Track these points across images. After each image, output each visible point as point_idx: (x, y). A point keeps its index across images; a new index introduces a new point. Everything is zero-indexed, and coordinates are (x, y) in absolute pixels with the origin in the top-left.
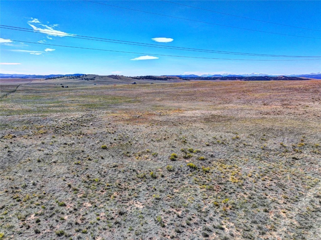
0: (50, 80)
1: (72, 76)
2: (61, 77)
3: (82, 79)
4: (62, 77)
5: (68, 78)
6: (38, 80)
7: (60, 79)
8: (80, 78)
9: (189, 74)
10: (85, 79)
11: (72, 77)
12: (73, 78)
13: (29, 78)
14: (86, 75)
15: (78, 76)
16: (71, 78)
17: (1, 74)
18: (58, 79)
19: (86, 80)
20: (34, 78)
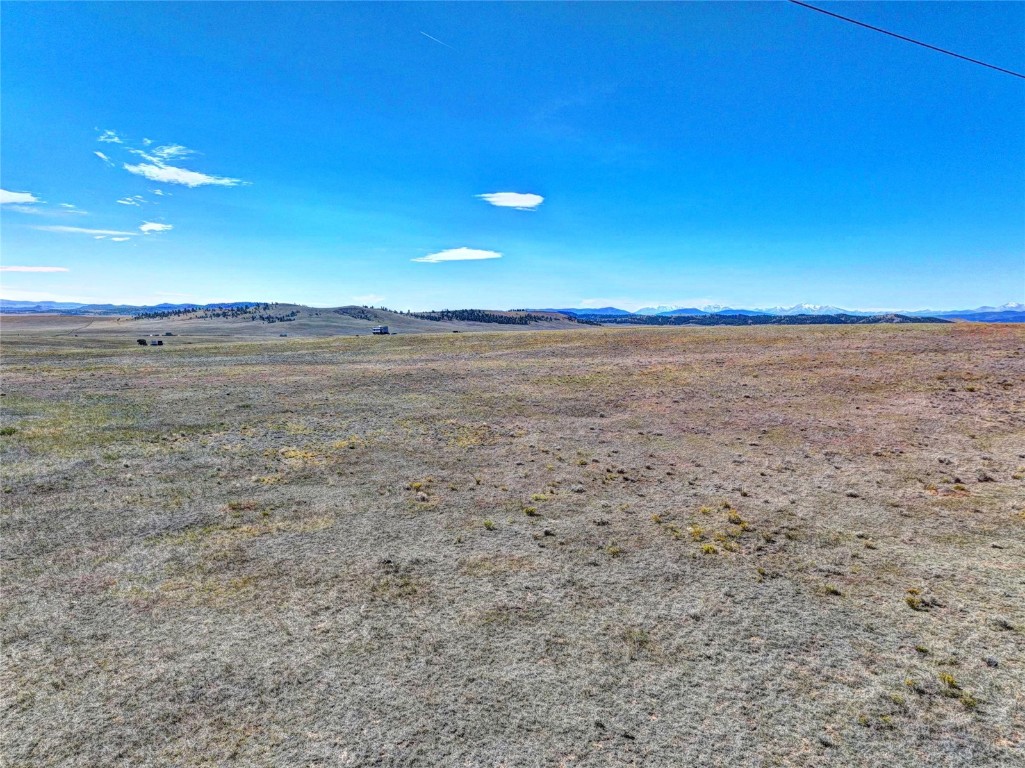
0: (151, 321)
1: (221, 308)
2: (186, 311)
3: (253, 318)
4: (189, 311)
5: (209, 313)
6: (113, 319)
7: (182, 316)
8: (247, 315)
9: (599, 306)
10: (262, 318)
11: (220, 312)
12: (225, 315)
13: (92, 315)
14: (266, 306)
15: (240, 310)
16: (218, 315)
17: (4, 302)
18: (176, 317)
19: (266, 322)
20: (105, 313)
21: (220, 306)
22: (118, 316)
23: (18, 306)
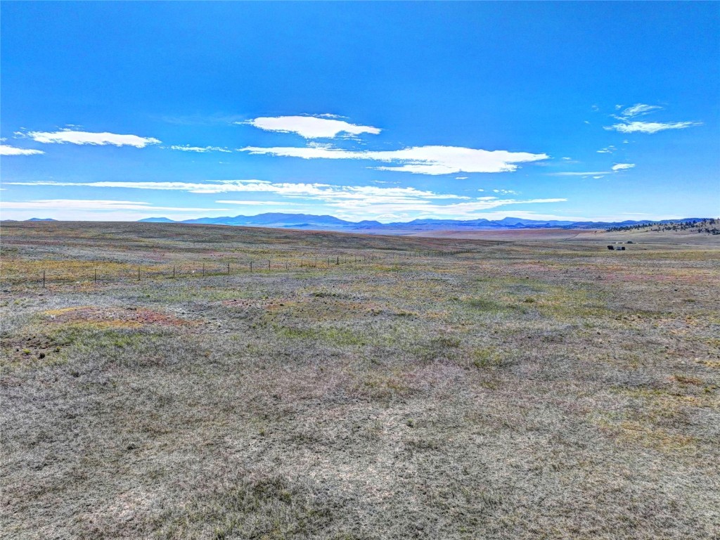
0: (618, 232)
1: (672, 223)
2: (644, 226)
3: (700, 231)
4: (646, 226)
5: (662, 227)
6: (590, 231)
7: (641, 230)
8: (695, 228)
10: (708, 231)
11: (671, 226)
12: (675, 228)
13: (579, 229)
14: (712, 221)
15: (690, 224)
16: (669, 229)
18: (636, 230)
19: (711, 234)
20: (587, 228)
21: (671, 222)
22: (595, 229)
23: (537, 224)
